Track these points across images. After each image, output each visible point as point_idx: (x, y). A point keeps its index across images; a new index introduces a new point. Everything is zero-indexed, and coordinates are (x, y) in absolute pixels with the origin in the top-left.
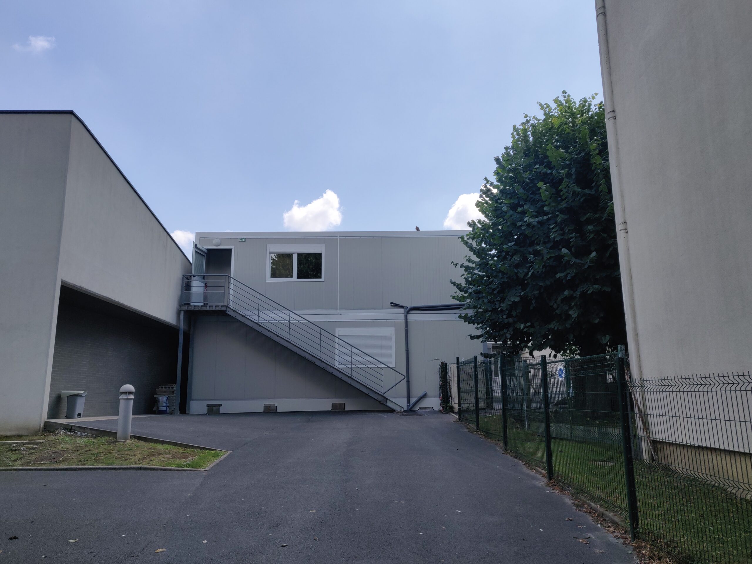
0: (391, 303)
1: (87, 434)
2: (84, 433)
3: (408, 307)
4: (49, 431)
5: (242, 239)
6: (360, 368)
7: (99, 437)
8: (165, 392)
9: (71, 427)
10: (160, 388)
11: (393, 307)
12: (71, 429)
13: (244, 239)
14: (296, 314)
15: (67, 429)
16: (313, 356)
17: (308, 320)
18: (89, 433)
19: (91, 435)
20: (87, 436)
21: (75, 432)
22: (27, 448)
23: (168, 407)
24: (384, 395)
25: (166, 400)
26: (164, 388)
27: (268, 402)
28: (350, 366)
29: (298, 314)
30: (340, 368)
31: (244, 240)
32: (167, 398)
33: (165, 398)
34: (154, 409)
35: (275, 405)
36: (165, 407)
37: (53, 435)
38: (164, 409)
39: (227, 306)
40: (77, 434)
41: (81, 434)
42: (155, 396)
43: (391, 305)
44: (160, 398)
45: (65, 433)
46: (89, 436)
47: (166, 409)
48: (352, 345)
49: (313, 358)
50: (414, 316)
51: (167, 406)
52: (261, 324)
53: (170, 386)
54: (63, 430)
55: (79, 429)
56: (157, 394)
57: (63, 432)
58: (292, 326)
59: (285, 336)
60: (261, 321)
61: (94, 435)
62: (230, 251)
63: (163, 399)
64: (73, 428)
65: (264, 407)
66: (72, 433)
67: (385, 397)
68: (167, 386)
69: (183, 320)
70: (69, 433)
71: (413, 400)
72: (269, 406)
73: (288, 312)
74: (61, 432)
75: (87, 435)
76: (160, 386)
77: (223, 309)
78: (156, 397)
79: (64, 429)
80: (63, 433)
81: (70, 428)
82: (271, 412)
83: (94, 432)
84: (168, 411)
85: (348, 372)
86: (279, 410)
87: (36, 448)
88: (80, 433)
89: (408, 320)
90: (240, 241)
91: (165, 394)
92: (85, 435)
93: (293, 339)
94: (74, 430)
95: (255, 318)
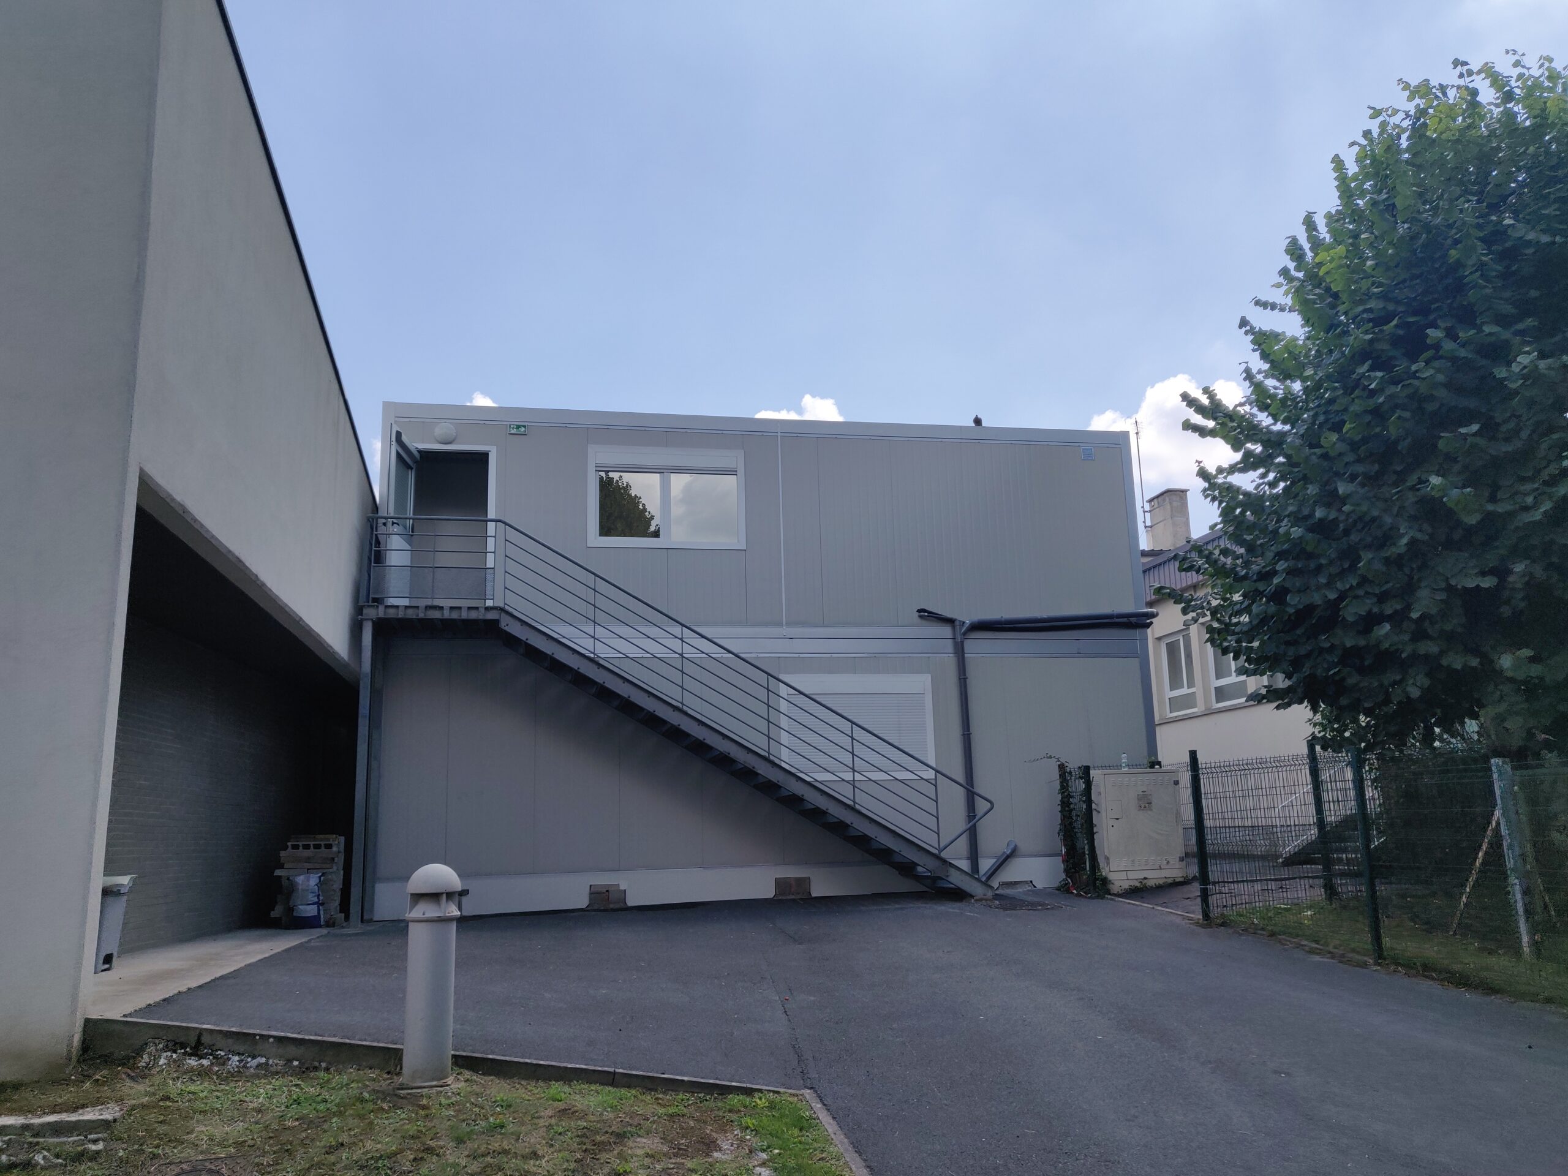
0: (919, 611)
1: (263, 1060)
2: (254, 1057)
3: (964, 623)
4: (107, 1060)
5: (518, 427)
6: (874, 781)
7: (316, 1069)
8: (308, 860)
9: (200, 1036)
10: (290, 848)
11: (924, 622)
12: (199, 1043)
13: (524, 426)
14: (703, 637)
15: (183, 1046)
16: (750, 750)
17: (735, 651)
18: (275, 1057)
19: (281, 1063)
20: (266, 1071)
21: (216, 1057)
22: (57, 1156)
23: (322, 904)
24: (943, 855)
25: (317, 885)
26: (301, 848)
27: (602, 880)
28: (849, 776)
29: (709, 637)
30: (821, 782)
31: (523, 429)
32: (320, 877)
33: (313, 880)
34: (273, 914)
35: (622, 888)
36: (315, 907)
37: (132, 1078)
38: (311, 911)
39: (502, 610)
40: (224, 1064)
41: (240, 1061)
42: (278, 873)
43: (920, 617)
44: (300, 879)
45: (179, 1064)
46: (273, 1069)
47: (316, 914)
48: (855, 720)
49: (750, 755)
50: (978, 646)
51: (319, 904)
52: (602, 662)
53: (322, 843)
54: (166, 1049)
55: (230, 1041)
56: (282, 867)
57: (169, 1059)
58: (689, 668)
59: (672, 693)
60: (603, 652)
61: (296, 1063)
62: (482, 459)
63: (307, 882)
64: (206, 1039)
65: (591, 894)
66: (205, 1062)
67: (944, 861)
68: (312, 843)
69: (370, 648)
70: (193, 1062)
71: (985, 865)
72: (604, 890)
73: (677, 630)
74: (162, 1061)
75: (267, 1064)
76: (289, 844)
77: (491, 616)
78: (280, 877)
79: (170, 1045)
80: (168, 1065)
81: (193, 1041)
82: (612, 906)
83: (292, 1050)
84: (322, 916)
85: (845, 793)
86: (631, 902)
87: (98, 1152)
88: (237, 1058)
89: (966, 655)
90: (512, 432)
91: (307, 865)
92: (259, 1066)
93: (693, 705)
94: (210, 1047)
95: (585, 645)
